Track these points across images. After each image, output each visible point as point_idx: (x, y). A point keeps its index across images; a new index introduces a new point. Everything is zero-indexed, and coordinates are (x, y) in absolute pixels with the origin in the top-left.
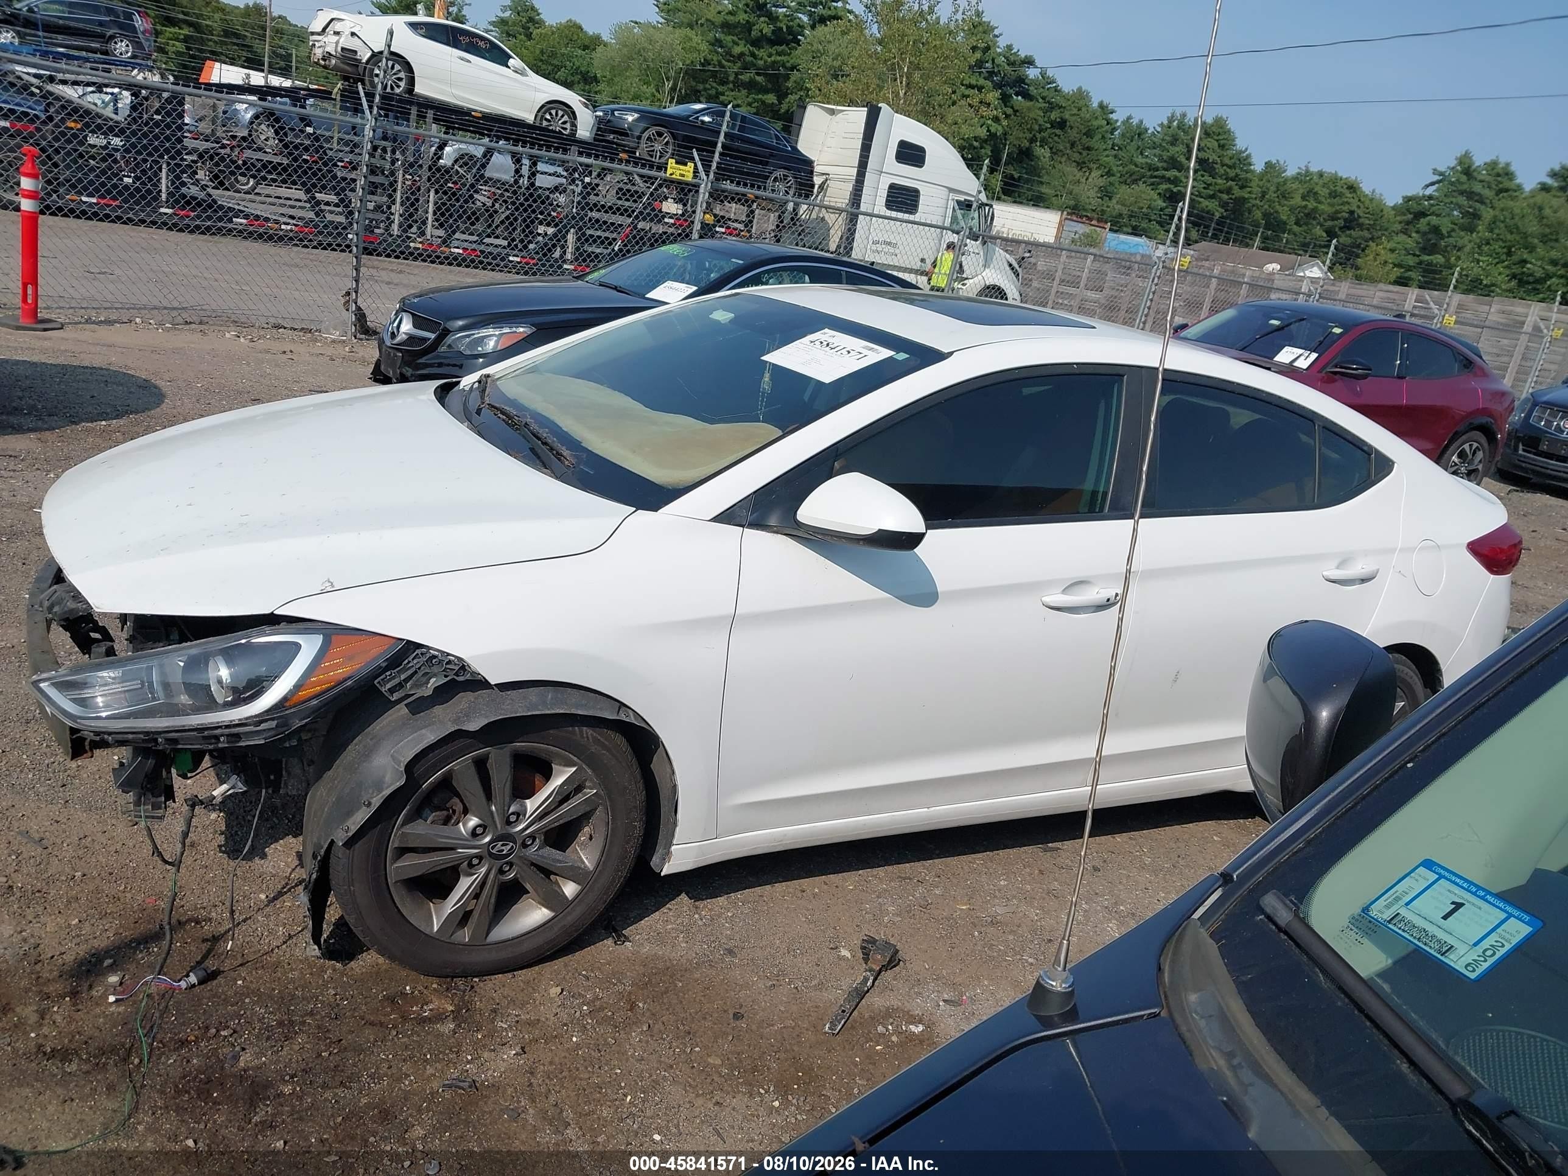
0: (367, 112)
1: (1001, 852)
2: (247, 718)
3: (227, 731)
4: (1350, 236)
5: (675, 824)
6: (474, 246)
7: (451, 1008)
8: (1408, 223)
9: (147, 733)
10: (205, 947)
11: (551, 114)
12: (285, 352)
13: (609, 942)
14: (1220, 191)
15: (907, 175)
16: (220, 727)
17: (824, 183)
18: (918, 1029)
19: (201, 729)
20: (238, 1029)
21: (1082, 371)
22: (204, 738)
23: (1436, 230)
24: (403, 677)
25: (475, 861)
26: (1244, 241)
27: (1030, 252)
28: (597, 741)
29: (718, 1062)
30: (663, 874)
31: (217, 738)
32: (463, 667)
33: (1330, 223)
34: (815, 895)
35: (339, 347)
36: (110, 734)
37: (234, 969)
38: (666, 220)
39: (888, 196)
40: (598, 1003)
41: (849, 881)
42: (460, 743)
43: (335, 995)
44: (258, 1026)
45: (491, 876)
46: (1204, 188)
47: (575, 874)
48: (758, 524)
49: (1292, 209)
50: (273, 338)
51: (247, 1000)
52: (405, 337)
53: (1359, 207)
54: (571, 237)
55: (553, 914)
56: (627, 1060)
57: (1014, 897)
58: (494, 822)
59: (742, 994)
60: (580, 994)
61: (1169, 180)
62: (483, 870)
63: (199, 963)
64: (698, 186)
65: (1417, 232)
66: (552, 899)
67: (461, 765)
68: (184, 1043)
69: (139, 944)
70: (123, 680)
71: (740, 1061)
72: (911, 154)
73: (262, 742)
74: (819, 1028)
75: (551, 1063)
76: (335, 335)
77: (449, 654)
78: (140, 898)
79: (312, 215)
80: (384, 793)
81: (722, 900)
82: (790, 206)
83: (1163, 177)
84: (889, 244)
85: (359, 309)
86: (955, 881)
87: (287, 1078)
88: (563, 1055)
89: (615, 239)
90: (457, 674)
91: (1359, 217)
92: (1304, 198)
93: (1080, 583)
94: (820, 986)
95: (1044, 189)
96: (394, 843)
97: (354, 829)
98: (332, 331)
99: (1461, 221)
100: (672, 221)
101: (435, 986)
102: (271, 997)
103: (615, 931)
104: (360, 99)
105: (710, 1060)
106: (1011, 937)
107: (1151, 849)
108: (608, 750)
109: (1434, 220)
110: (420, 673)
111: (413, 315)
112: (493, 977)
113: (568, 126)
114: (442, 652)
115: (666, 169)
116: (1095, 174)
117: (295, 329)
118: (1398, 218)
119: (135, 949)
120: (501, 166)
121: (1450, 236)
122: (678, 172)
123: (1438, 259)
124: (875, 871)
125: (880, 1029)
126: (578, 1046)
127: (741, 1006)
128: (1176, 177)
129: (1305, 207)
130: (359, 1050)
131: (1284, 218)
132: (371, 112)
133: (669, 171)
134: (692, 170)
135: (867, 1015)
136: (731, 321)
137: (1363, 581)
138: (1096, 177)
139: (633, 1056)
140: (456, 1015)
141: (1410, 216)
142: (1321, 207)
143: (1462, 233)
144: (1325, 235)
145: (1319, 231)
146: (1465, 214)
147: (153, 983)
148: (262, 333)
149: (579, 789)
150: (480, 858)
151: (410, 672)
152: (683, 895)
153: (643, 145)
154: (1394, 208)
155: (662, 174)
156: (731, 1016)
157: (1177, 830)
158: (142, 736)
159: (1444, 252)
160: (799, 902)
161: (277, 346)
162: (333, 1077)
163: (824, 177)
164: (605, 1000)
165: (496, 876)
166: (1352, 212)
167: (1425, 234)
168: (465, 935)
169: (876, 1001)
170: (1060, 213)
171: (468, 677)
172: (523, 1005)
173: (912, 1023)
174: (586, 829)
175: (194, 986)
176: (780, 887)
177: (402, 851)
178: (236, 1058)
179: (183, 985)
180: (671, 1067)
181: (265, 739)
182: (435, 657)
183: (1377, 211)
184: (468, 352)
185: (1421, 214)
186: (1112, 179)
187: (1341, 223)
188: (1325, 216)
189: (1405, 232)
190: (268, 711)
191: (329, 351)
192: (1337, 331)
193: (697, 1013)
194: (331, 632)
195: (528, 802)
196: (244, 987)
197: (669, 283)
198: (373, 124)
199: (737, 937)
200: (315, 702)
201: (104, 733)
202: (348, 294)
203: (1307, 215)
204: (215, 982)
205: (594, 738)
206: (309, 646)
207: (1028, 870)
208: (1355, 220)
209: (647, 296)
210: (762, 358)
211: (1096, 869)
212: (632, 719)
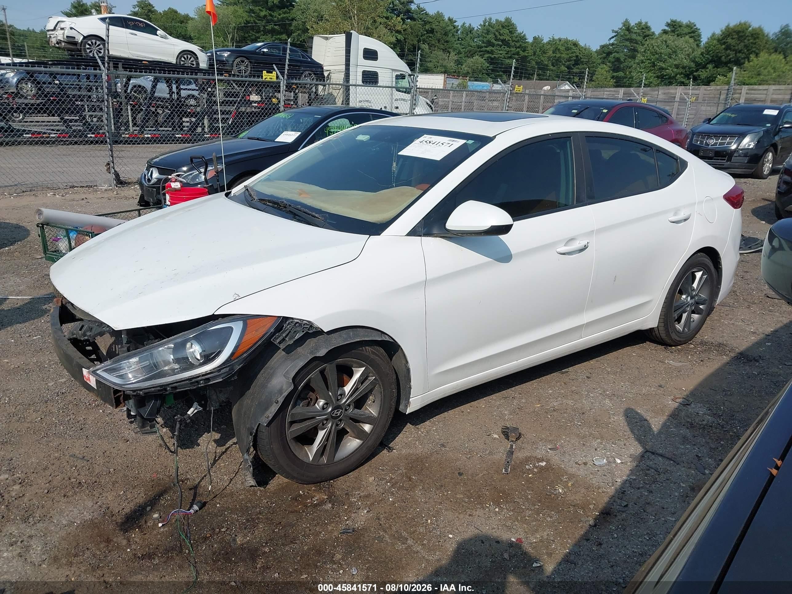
0: (102, 67)
1: (543, 378)
2: (214, 369)
3: (204, 377)
4: (578, 68)
5: (410, 388)
6: (154, 132)
7: (326, 497)
8: (604, 58)
9: (161, 386)
10: (192, 492)
11: (184, 58)
12: (83, 199)
13: (385, 451)
14: (513, 54)
15: (370, 65)
16: (200, 376)
17: (329, 75)
18: (544, 464)
19: (190, 379)
20: (229, 527)
21: (554, 137)
22: (191, 383)
23: (618, 60)
24: (284, 335)
25: (325, 422)
26: (529, 77)
27: (436, 96)
28: (373, 353)
29: (462, 496)
30: (407, 413)
31: (198, 382)
32: (310, 325)
33: (568, 63)
34: (469, 413)
35: (110, 192)
36: (141, 390)
37: (212, 500)
38: (253, 105)
39: (363, 77)
40: (393, 481)
41: (482, 403)
42: (314, 363)
43: (267, 502)
44: (237, 524)
45: (333, 428)
46: (506, 54)
47: (369, 420)
48: (428, 234)
49: (549, 58)
50: (73, 193)
51: (226, 513)
52: (156, 180)
53: (580, 53)
54: (206, 122)
55: (362, 442)
56: (420, 504)
57: (558, 397)
58: (332, 401)
59: (458, 463)
60: (383, 478)
61: (488, 52)
62: (330, 425)
63: (193, 500)
64: (280, 83)
65: (609, 62)
66: (360, 434)
67: (314, 374)
68: (206, 538)
69: (159, 497)
70: (140, 362)
71: (471, 494)
72: (370, 55)
73: (221, 380)
74: (500, 472)
75: (385, 513)
76: (106, 187)
77: (303, 320)
78: (148, 475)
79: (64, 128)
80: (283, 395)
81: (427, 423)
82: (314, 89)
83: (486, 51)
84: (367, 101)
85: (115, 171)
86: (529, 395)
87: (264, 544)
88: (389, 508)
89: (228, 119)
90: (309, 330)
91: (581, 58)
92: (553, 52)
93: (572, 239)
94: (491, 453)
95: (429, 65)
96: (288, 419)
97: (271, 416)
98: (103, 185)
99: (629, 54)
100: (256, 105)
101: (313, 488)
102: (237, 509)
103: (386, 446)
104: (96, 60)
105: (458, 496)
106: (566, 415)
107: (608, 364)
108: (379, 356)
109: (617, 55)
110: (292, 332)
111: (157, 168)
112: (339, 479)
113: (194, 63)
114: (300, 320)
115: (262, 77)
116: (452, 54)
117: (83, 187)
118: (599, 56)
119: (159, 499)
120: (162, 90)
121: (625, 62)
122: (269, 77)
123: (621, 74)
124: (491, 397)
125: (527, 467)
126: (393, 503)
127: (460, 469)
128: (492, 50)
129: (555, 56)
130: (292, 525)
131: (546, 63)
132: (104, 66)
133: (264, 77)
134: (275, 75)
135: (518, 462)
136: (370, 139)
137: (685, 220)
138: (453, 56)
139: (421, 501)
140: (330, 500)
141: (605, 55)
142: (563, 55)
143: (630, 60)
144: (566, 69)
145: (563, 68)
146: (630, 50)
147: (177, 513)
148: (66, 191)
149: (366, 379)
150: (327, 420)
151: (287, 332)
152: (408, 424)
153: (235, 68)
154: (596, 52)
155: (260, 79)
156: (457, 475)
157: (615, 353)
158: (159, 388)
159: (623, 70)
160: (463, 417)
161: (77, 197)
162: (285, 540)
163: (328, 72)
164: (396, 478)
165: (335, 428)
166: (577, 56)
167: (613, 62)
168: (325, 460)
169: (519, 455)
170: (443, 75)
171: (314, 330)
172: (359, 489)
173: (540, 462)
174: (371, 397)
175: (197, 511)
176: (451, 412)
177: (292, 423)
178: (234, 540)
179: (192, 511)
180: (441, 503)
181: (222, 378)
182: (297, 323)
183: (589, 55)
184: (192, 183)
185: (609, 54)
186: (461, 55)
187: (573, 62)
188: (565, 60)
189: (603, 63)
190: (224, 364)
191: (106, 195)
192: (605, 111)
193: (441, 476)
194: (246, 318)
195: (345, 388)
196: (221, 507)
197: (285, 133)
198: (106, 72)
199: (443, 438)
200: (245, 355)
201: (138, 390)
202: (108, 164)
203: (557, 60)
204: (206, 508)
205: (372, 351)
206: (237, 328)
207: (559, 384)
208: (579, 60)
209: (276, 140)
210: (399, 154)
211: (588, 377)
212: (387, 339)
